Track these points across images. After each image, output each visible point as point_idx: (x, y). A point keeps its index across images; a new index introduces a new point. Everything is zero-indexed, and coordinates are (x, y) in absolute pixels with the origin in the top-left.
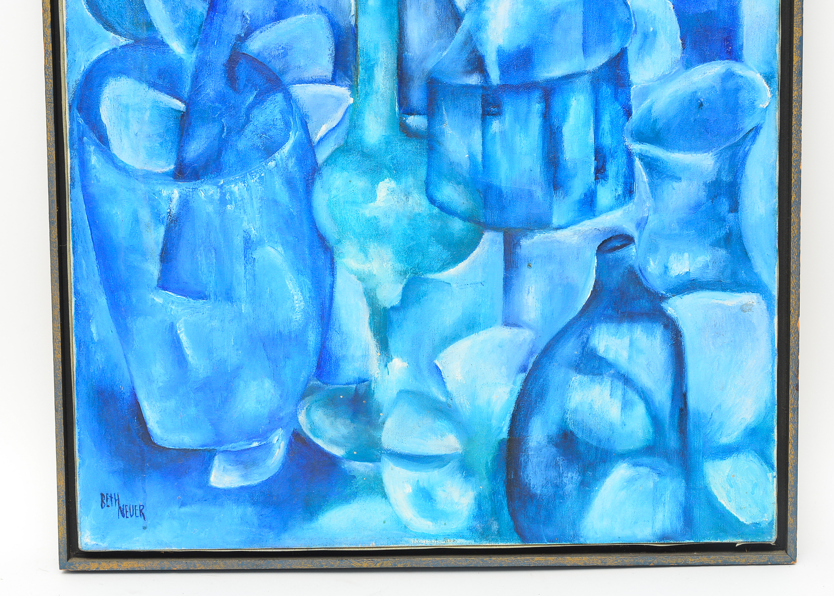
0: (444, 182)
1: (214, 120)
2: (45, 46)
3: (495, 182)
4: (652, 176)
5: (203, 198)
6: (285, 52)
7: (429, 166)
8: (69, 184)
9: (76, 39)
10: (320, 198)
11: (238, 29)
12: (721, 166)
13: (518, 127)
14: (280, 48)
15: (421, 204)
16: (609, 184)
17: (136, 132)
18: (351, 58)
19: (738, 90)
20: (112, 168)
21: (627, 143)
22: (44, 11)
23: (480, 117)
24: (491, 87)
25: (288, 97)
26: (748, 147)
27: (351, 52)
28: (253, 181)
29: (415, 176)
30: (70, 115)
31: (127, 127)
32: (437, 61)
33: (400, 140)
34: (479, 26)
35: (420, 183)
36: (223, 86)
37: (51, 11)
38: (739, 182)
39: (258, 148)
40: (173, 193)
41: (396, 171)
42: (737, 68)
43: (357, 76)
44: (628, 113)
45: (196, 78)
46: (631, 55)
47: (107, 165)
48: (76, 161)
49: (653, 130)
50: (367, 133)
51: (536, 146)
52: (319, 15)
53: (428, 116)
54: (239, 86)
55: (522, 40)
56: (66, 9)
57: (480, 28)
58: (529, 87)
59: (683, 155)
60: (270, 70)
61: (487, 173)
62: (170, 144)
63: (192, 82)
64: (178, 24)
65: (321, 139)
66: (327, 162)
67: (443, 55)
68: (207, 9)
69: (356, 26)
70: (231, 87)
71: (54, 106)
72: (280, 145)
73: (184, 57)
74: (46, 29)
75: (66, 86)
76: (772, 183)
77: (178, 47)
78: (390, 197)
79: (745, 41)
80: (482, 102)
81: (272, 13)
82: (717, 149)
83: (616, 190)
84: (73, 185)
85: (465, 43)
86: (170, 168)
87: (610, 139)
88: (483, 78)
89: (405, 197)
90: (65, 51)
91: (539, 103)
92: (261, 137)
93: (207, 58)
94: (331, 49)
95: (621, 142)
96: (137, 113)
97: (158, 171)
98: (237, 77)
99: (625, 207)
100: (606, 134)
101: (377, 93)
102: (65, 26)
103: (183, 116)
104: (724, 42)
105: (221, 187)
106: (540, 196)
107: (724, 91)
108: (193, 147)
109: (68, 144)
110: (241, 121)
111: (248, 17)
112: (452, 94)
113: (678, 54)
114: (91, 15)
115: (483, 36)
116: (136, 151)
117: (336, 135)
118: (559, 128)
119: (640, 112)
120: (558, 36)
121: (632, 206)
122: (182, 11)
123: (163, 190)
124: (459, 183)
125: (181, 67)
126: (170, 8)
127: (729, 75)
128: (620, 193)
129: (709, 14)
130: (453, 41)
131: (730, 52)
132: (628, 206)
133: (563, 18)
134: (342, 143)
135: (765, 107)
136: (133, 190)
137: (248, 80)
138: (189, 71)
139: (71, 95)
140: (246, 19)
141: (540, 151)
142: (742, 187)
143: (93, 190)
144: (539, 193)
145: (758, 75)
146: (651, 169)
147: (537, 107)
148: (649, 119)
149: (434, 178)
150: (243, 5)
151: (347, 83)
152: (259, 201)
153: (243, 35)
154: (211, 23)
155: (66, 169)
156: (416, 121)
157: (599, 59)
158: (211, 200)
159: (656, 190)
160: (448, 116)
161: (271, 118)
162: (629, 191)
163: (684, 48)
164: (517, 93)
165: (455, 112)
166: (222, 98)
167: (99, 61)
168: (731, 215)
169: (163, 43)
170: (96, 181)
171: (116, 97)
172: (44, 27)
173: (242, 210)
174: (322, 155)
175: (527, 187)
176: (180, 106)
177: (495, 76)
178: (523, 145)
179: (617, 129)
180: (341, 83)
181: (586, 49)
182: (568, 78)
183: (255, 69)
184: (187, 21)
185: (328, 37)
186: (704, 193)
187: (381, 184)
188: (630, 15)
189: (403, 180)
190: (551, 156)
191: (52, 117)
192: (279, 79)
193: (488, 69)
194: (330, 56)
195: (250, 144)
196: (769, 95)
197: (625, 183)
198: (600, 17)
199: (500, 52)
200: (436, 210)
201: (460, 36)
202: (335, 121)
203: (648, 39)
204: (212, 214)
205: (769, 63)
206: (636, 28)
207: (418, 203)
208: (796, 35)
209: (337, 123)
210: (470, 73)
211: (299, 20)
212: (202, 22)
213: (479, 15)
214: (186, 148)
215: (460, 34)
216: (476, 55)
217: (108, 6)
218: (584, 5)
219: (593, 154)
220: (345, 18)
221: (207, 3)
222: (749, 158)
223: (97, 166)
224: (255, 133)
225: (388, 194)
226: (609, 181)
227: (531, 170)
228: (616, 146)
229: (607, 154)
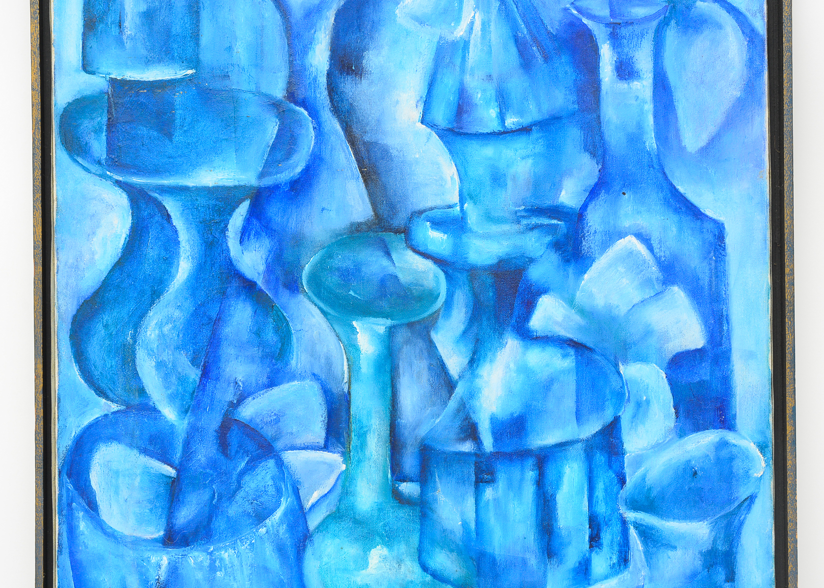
0: (437, 550)
1: (205, 486)
2: (36, 412)
3: (489, 550)
4: (647, 544)
5: (192, 564)
6: (278, 418)
7: (422, 533)
8: (57, 550)
9: (67, 405)
10: (311, 565)
11: (230, 396)
12: (716, 535)
13: (512, 494)
14: (273, 414)
15: (413, 572)
16: (603, 552)
17: (126, 498)
18: (343, 425)
19: (732, 459)
20: (101, 534)
21: (621, 512)
22: (37, 377)
23: (473, 484)
24: (484, 454)
25: (280, 463)
26: (743, 516)
27: (344, 419)
28: (243, 548)
29: (407, 543)
30: (59, 481)
31: (117, 493)
32: (429, 428)
33: (393, 507)
34: (472, 394)
35: (412, 550)
36: (215, 452)
37: (43, 378)
38: (735, 551)
39: (249, 515)
40: (163, 559)
41: (389, 538)
42: (730, 437)
43: (350, 443)
44: (622, 481)
45: (187, 444)
46: (625, 423)
47: (95, 531)
48: (64, 527)
49: (647, 498)
50: (359, 499)
51: (530, 513)
52: (312, 382)
53: (421, 483)
54: (231, 452)
55: (515, 407)
56: (59, 375)
57: (474, 395)
58: (523, 455)
59: (677, 524)
60: (262, 436)
61: (481, 541)
62: (160, 510)
63: (183, 448)
64: (171, 391)
65: (313, 506)
66: (318, 528)
67: (436, 422)
68: (199, 376)
69: (349, 393)
70: (222, 453)
71: (44, 471)
72: (271, 512)
73: (176, 424)
74: (38, 395)
75: (56, 452)
76: (768, 553)
77: (169, 413)
78: (383, 564)
79: (738, 411)
80: (475, 469)
81: (264, 380)
82: (712, 518)
83: (610, 558)
84: (60, 551)
85: (458, 411)
86: (159, 534)
87: (604, 507)
88: (476, 445)
89: (398, 565)
90: (56, 417)
91: (533, 470)
92: (252, 503)
93: (199, 424)
94: (324, 416)
95: (615, 510)
96: (127, 478)
97: (147, 537)
98: (229, 443)
99: (620, 576)
100: (600, 502)
101: (369, 459)
102: (57, 392)
103: (173, 482)
104: (717, 411)
105: (211, 554)
106: (534, 564)
107: (718, 461)
108: (183, 513)
109: (57, 510)
110: (232, 487)
111: (240, 384)
112: (445, 461)
113: (671, 423)
114: (83, 382)
115: (476, 403)
116: (125, 517)
117: (327, 502)
118: (553, 496)
119: (633, 480)
120: (551, 404)
121: (627, 574)
122: (174, 378)
123: (151, 557)
124: (452, 551)
125: (172, 433)
126: (163, 375)
127: (723, 444)
128: (614, 562)
129: (701, 383)
130: (446, 408)
131: (723, 421)
132: (623, 575)
133: (556, 386)
134: (334, 509)
135: (759, 476)
136: (122, 556)
137: (240, 446)
138: (180, 437)
139: (61, 461)
140: (239, 386)
141: (534, 519)
142: (738, 556)
143: (81, 556)
144: (533, 561)
145: (752, 444)
146: (645, 537)
147: (531, 475)
148: (644, 487)
149: (427, 545)
150: (236, 372)
151: (340, 449)
152: (249, 568)
153: (235, 402)
154: (204, 390)
155: (54, 535)
156: (409, 488)
157: (592, 427)
158: (200, 567)
159: (651, 558)
160: (441, 483)
161: (263, 484)
162: (624, 560)
163: (677, 417)
164: (511, 460)
165: (448, 479)
166: (213, 464)
167: (90, 427)
168: (727, 584)
169: (155, 410)
170: (84, 547)
171: (106, 463)
172: (36, 393)
173: (232, 577)
174: (313, 522)
175: (521, 555)
176: (171, 472)
177: (488, 443)
178: (517, 513)
179: (610, 497)
180: (333, 450)
181: (579, 417)
182: (562, 446)
183: (247, 435)
184: (180, 388)
185: (321, 404)
186: (700, 562)
187: (373, 551)
188: (623, 384)
189: (396, 547)
190: (545, 523)
191: (41, 482)
192: (271, 445)
193: (481, 436)
194: (322, 423)
195: (241, 510)
196: (763, 464)
197: (620, 552)
198: (593, 386)
199: (493, 420)
200: (429, 578)
201: (453, 404)
202: (327, 487)
203: (641, 407)
204: (201, 581)
205: (762, 433)
206: (629, 397)
207: (411, 570)
208: (789, 405)
209: (329, 489)
210: (463, 440)
211: (292, 387)
212: (195, 388)
213: (472, 383)
214: (176, 514)
215: (453, 402)
216: (469, 422)
217: (100, 373)
218: (577, 374)
219: (587, 522)
220: (338, 385)
221: (200, 370)
222: (745, 527)
223: (86, 532)
224: (246, 499)
225: (380, 562)
226: (604, 549)
227: (525, 538)
228: (611, 514)
229: (602, 522)
